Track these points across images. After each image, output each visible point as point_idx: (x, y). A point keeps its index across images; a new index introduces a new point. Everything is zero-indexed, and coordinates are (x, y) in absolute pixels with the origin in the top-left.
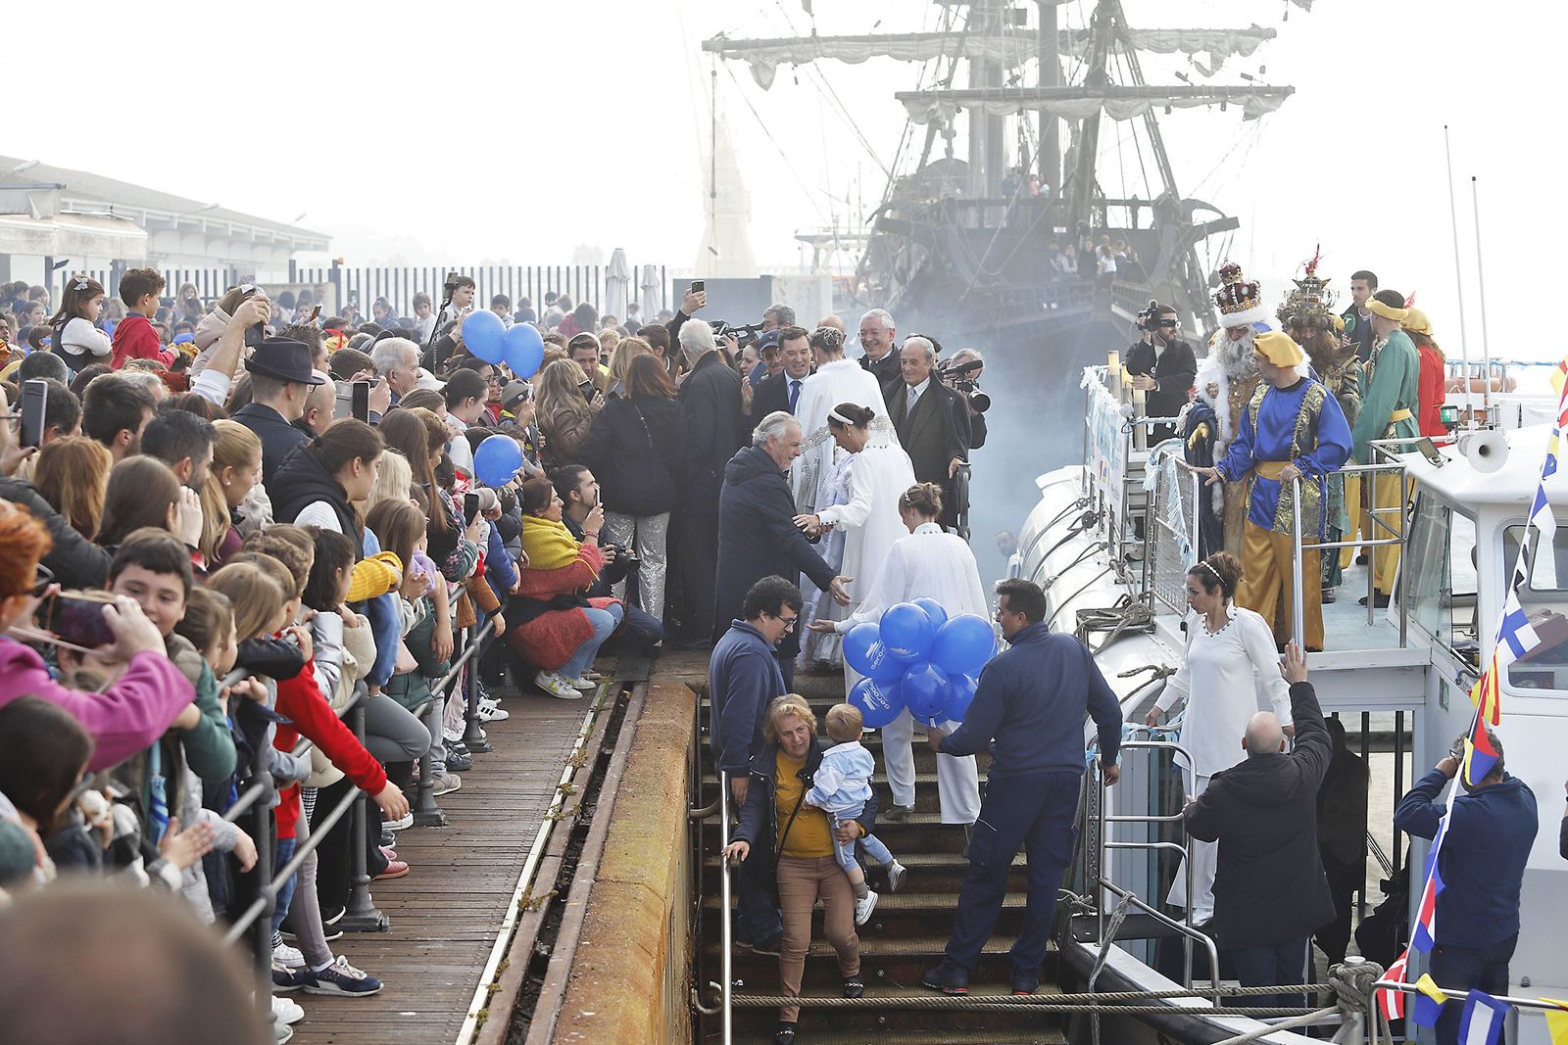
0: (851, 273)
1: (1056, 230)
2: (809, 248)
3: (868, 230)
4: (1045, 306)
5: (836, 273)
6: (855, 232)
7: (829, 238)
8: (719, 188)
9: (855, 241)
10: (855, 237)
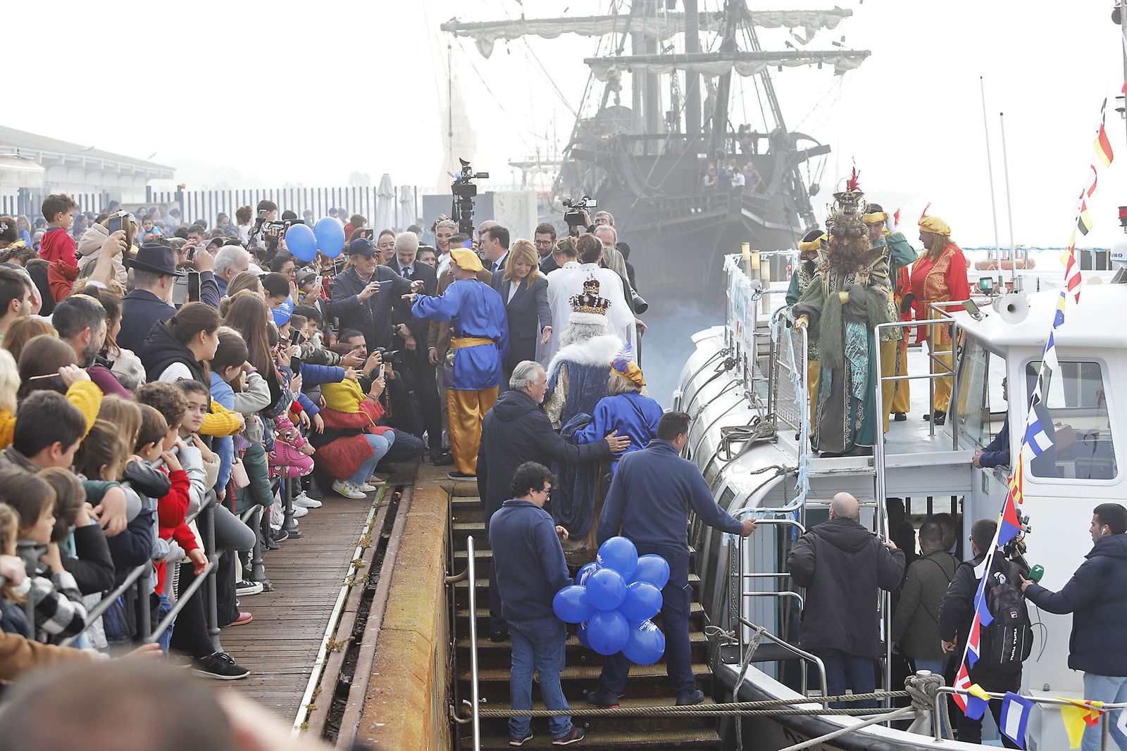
0: (548, 189)
1: (699, 156)
2: (519, 172)
3: (562, 159)
4: (693, 210)
5: (538, 189)
6: (552, 159)
7: (533, 164)
8: (454, 130)
9: (551, 166)
10: (552, 163)
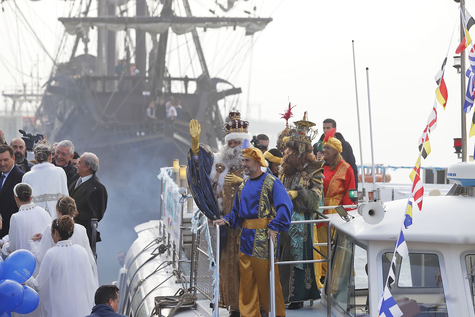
0: (32, 115)
1: (144, 93)
2: (10, 101)
3: (42, 91)
4: (138, 134)
5: (24, 115)
6: (35, 93)
7: (21, 96)
9: (35, 98)
10: (35, 95)
